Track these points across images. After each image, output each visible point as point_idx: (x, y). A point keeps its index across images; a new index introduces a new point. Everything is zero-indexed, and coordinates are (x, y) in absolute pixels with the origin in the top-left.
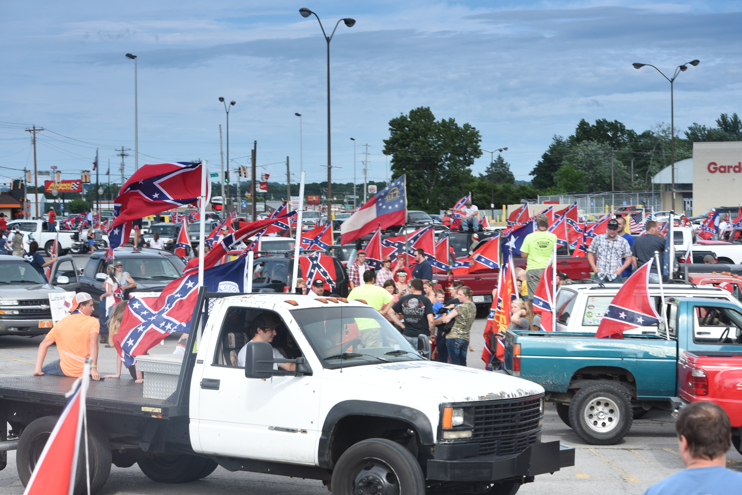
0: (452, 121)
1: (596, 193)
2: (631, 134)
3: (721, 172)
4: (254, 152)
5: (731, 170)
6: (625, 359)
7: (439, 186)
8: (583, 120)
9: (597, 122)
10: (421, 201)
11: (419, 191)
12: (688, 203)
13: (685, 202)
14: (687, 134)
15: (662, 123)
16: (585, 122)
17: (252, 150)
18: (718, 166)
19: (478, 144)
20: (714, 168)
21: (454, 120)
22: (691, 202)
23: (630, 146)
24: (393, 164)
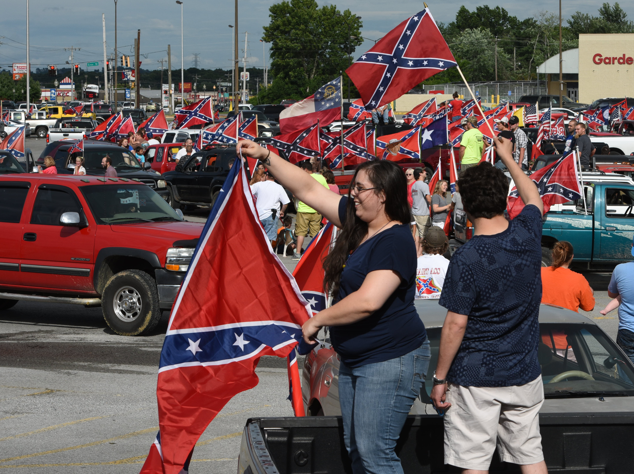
0: (333, 8)
1: (481, 83)
2: (513, 21)
3: (606, 63)
4: (138, 41)
5: (616, 61)
6: (553, 230)
7: (320, 74)
8: (464, 6)
9: (478, 9)
10: (302, 89)
11: (299, 79)
12: (573, 93)
13: (569, 91)
14: (570, 23)
15: (545, 12)
16: (465, 9)
17: (135, 39)
18: (603, 57)
19: (359, 31)
20: (599, 59)
21: (335, 8)
22: (576, 92)
23: (512, 34)
24: (272, 51)
